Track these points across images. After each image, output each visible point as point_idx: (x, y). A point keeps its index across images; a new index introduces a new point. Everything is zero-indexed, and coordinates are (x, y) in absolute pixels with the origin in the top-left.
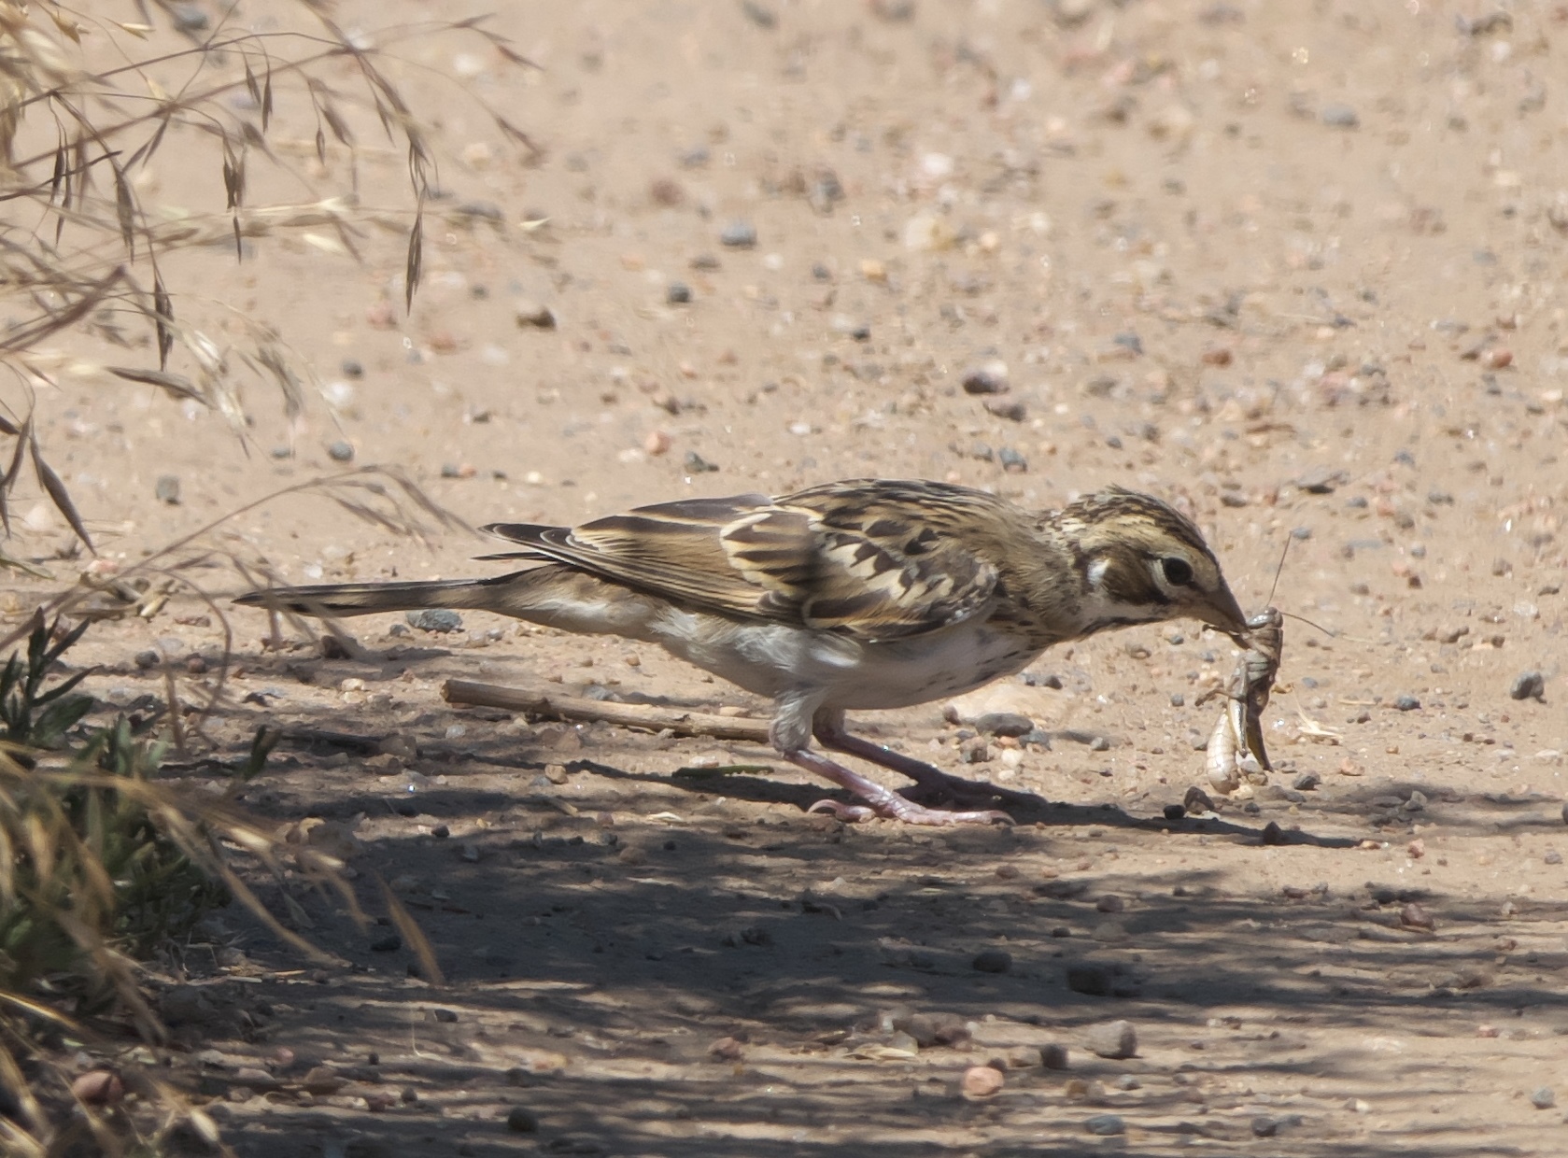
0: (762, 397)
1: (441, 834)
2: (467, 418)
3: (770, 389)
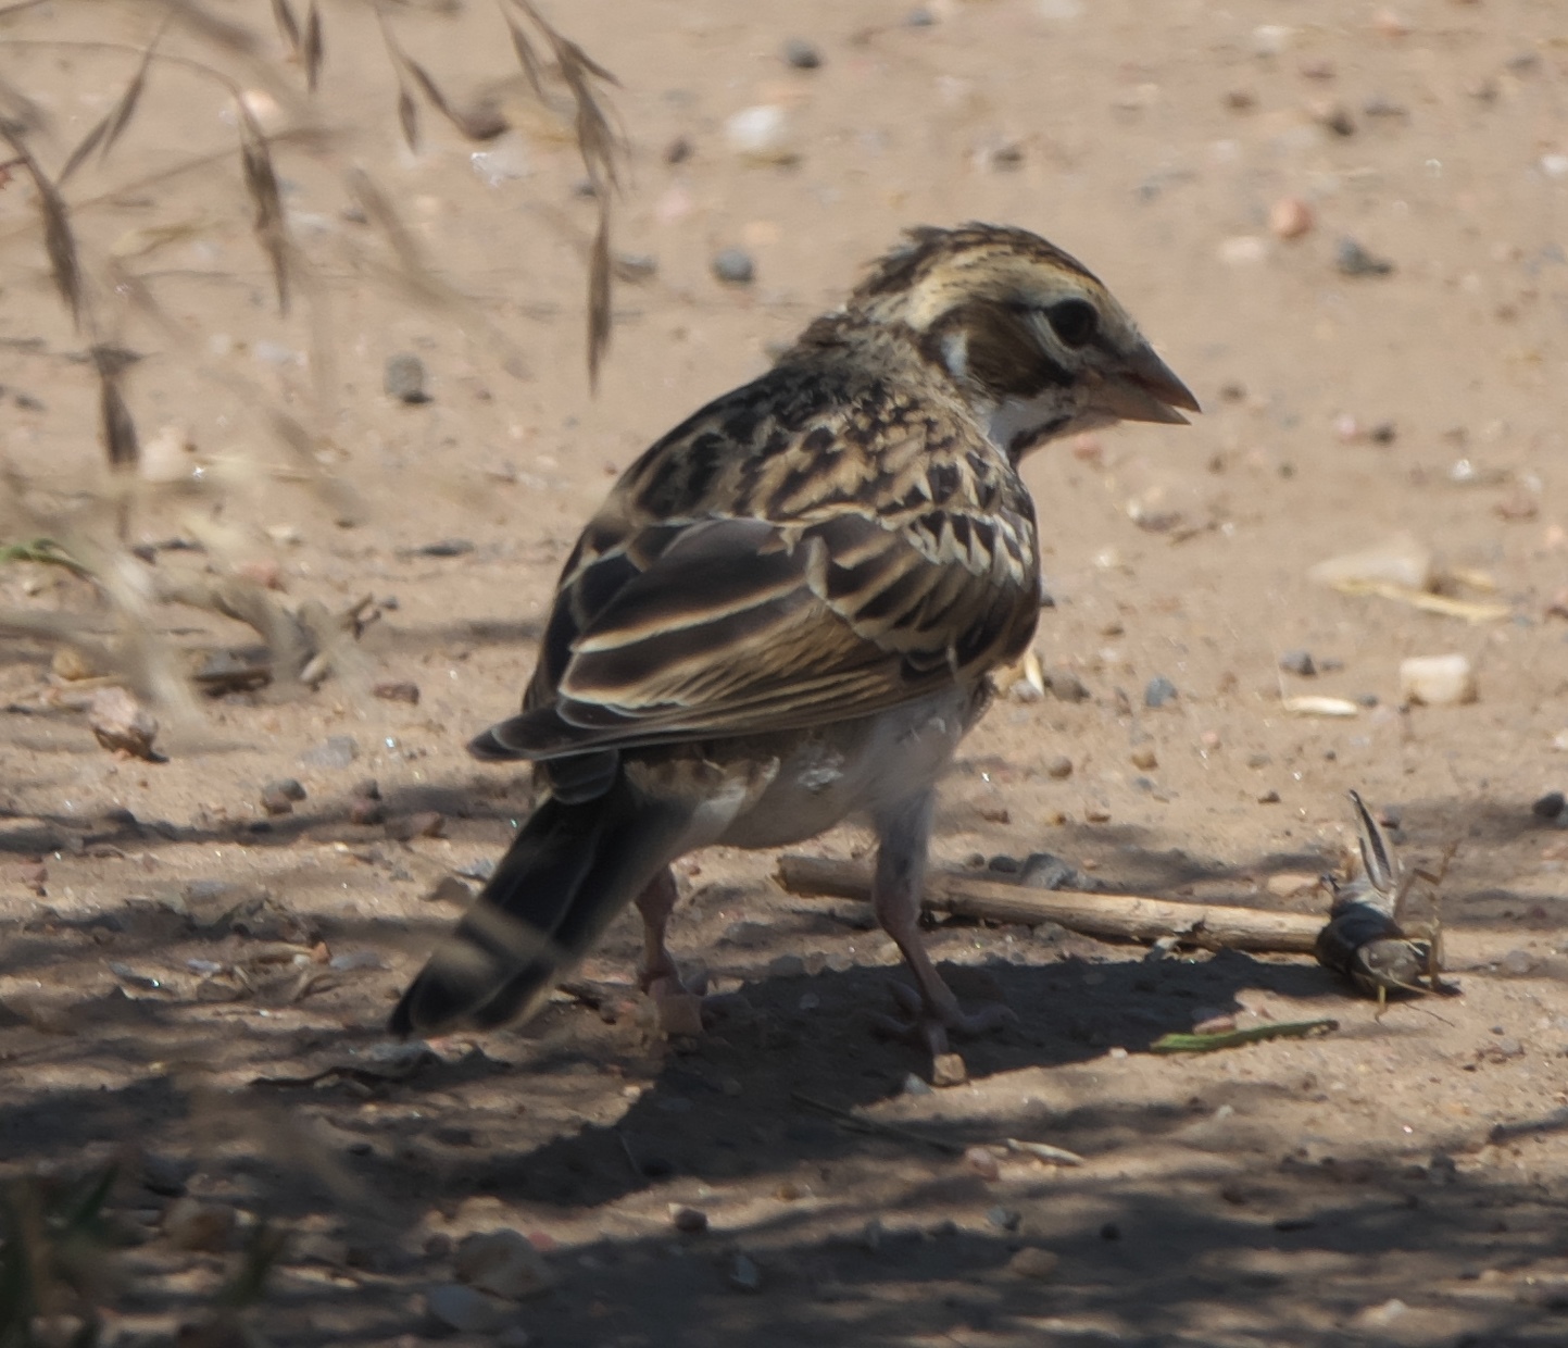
2: (982, 159)
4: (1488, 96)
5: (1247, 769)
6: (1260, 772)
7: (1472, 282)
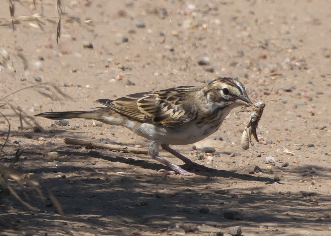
0: (146, 66)
1: (64, 177)
2: (71, 71)
3: (148, 64)
4: (144, 67)
5: (128, 136)
6: (130, 136)
7: (147, 86)
